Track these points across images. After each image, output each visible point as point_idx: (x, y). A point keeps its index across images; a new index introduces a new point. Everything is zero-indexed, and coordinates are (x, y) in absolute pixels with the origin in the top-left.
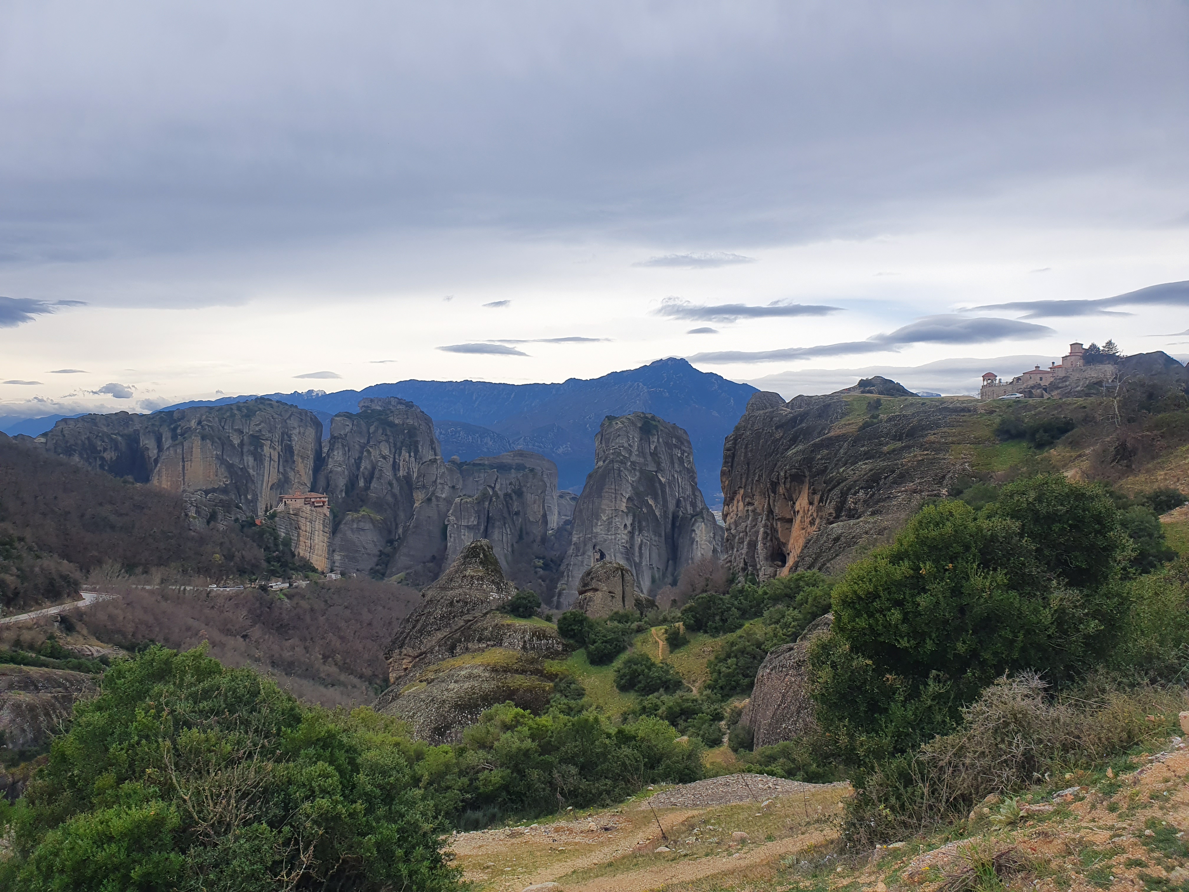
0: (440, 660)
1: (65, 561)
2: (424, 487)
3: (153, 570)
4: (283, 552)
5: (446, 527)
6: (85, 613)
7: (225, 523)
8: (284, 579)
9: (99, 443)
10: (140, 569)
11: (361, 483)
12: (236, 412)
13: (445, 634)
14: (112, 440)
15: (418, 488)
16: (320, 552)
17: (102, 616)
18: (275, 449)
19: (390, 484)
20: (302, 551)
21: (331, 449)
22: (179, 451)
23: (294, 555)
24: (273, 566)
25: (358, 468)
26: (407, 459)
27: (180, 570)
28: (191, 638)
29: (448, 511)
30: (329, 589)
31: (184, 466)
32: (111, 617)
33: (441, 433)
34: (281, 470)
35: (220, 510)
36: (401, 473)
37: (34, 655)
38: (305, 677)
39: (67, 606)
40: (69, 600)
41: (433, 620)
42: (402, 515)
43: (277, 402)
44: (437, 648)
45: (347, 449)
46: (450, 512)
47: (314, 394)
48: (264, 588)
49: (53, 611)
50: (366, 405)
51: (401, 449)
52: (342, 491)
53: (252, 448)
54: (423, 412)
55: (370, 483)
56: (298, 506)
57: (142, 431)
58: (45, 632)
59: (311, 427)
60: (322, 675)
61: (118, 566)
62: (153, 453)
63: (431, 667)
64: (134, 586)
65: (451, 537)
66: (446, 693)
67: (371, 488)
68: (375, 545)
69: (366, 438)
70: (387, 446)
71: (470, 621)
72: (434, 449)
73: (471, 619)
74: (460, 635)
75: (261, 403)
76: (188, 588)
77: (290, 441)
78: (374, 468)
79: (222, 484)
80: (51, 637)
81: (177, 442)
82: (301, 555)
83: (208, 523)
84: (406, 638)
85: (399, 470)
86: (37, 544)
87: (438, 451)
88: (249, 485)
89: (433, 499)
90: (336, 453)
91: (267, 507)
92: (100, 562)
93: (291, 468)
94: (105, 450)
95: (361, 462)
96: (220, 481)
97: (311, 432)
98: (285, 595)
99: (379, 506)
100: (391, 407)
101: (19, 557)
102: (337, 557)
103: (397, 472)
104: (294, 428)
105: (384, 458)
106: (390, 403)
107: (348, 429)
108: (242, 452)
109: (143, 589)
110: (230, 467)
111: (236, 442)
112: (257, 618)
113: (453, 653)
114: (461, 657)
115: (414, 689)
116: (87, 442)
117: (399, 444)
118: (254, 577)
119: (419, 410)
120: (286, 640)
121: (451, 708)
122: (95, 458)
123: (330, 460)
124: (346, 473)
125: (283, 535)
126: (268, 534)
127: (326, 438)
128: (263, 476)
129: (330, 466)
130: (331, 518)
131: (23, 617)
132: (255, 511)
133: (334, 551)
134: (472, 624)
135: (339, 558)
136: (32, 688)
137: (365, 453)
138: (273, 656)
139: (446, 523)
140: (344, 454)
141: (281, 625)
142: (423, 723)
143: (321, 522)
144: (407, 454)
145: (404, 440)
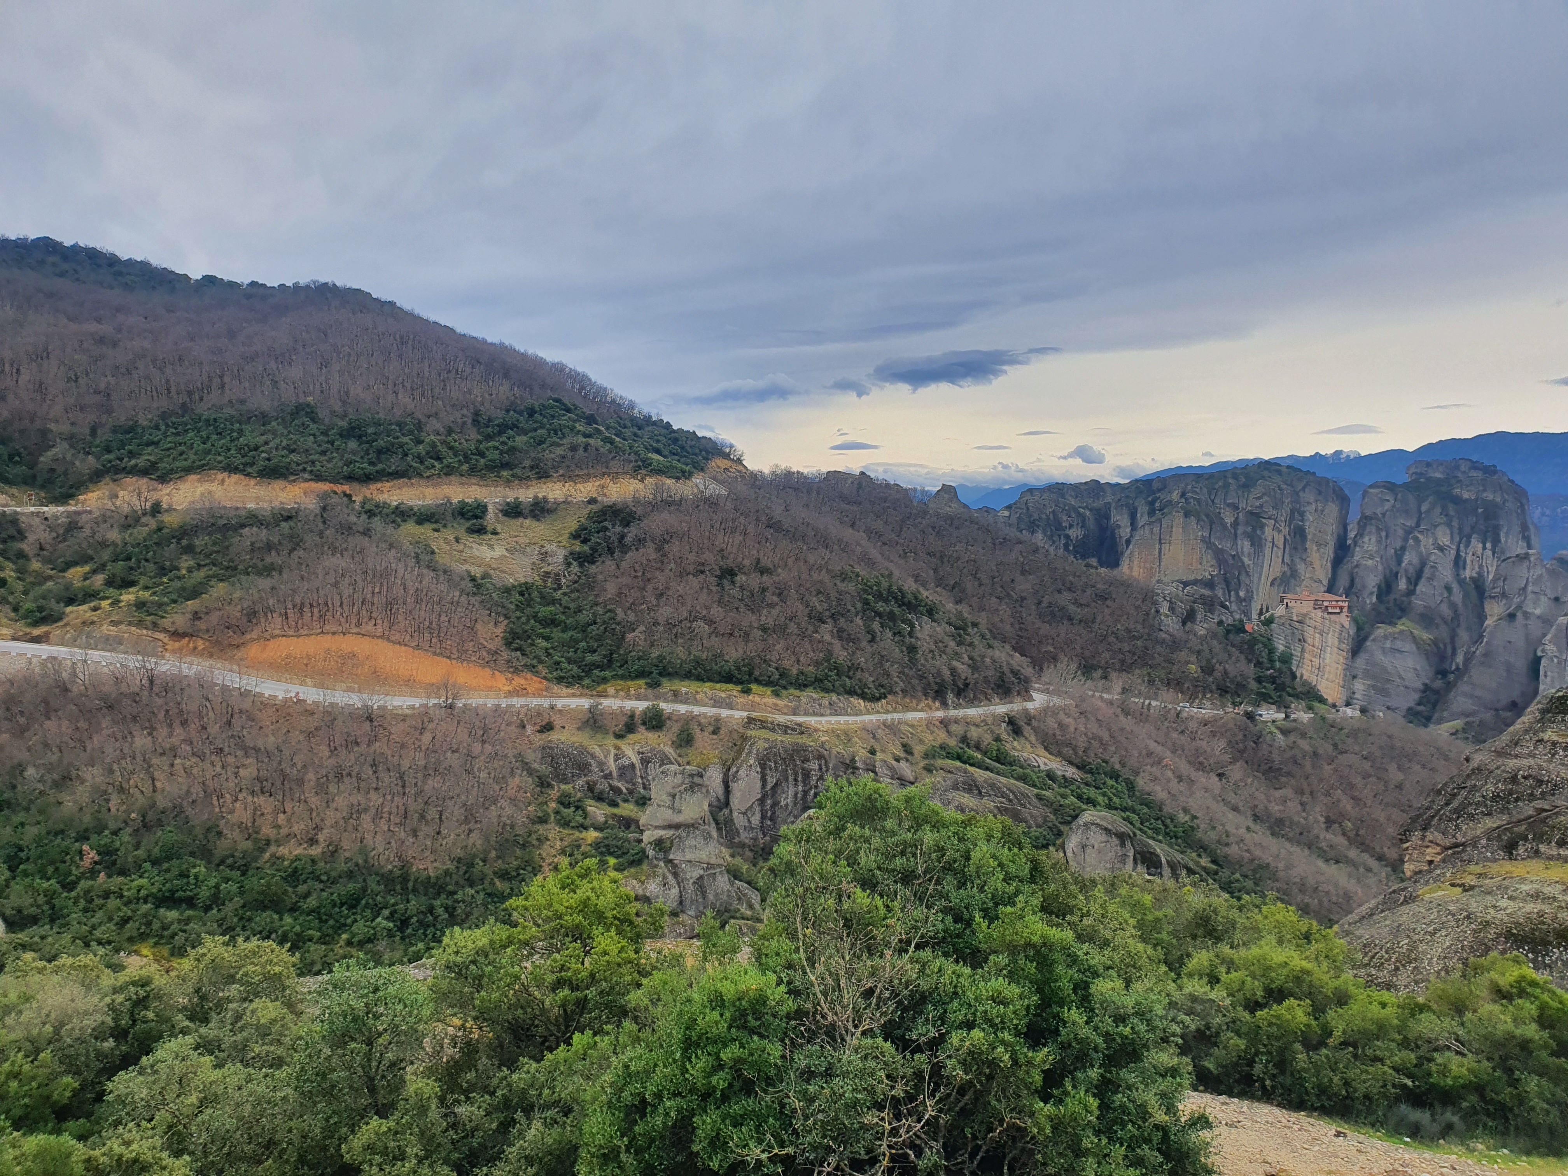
0: (1487, 859)
1: (1017, 655)
2: (1504, 595)
3: (1114, 675)
4: (1280, 671)
5: (1537, 661)
6: (1034, 717)
7: (1205, 625)
8: (1279, 707)
9: (1065, 518)
10: (1098, 673)
11: (1402, 585)
12: (1230, 481)
13: (1499, 823)
14: (1079, 514)
15: (1494, 597)
16: (1331, 677)
17: (1051, 723)
18: (1280, 531)
19: (1448, 588)
20: (1306, 672)
21: (1360, 534)
22: (1156, 530)
23: (1294, 676)
24: (1265, 687)
25: (1399, 562)
26: (1479, 553)
27: (1146, 679)
28: (1152, 766)
29: (1544, 635)
30: (1341, 729)
31: (1160, 549)
32: (1061, 726)
33: (1543, 514)
34: (1287, 559)
35: (1199, 608)
36: (1468, 573)
37: (979, 756)
38: (1299, 843)
39: (1015, 707)
40: (1019, 699)
41: (1480, 799)
42: (1464, 636)
43: (1288, 467)
44: (1484, 842)
45: (1383, 534)
46: (1548, 637)
47: (1344, 456)
48: (1250, 716)
49: (1001, 709)
50: (1418, 470)
51: (1469, 537)
52: (1372, 593)
53: (1249, 529)
54: (1512, 482)
55: (1416, 585)
56: (1305, 611)
57: (1113, 505)
58: (992, 732)
59: (1333, 502)
60: (1323, 845)
61: (1073, 666)
62: (1125, 531)
63: (1472, 868)
64: (1090, 693)
65: (1546, 676)
66: (1492, 911)
67: (1418, 592)
68: (1418, 676)
69: (1415, 520)
70: (1448, 531)
71: (1546, 811)
72: (1527, 540)
73: (1547, 807)
74: (1526, 829)
75: (1266, 469)
76: (1154, 703)
77: (1302, 521)
78: (1423, 564)
79: (1207, 574)
80: (998, 739)
81: (1153, 519)
82: (1305, 677)
83: (1184, 623)
84: (1433, 817)
85: (1464, 568)
86: (991, 631)
87: (1534, 541)
88: (1243, 577)
89: (1519, 614)
90: (1366, 539)
91: (1261, 609)
92: (1055, 659)
93: (1301, 558)
94: (1071, 526)
95: (1403, 554)
96: (1205, 570)
97: (1332, 510)
98: (1278, 728)
99: (1427, 619)
100: (1459, 475)
101: (971, 644)
102: (1359, 686)
103: (1461, 572)
104: (1309, 503)
105: (1441, 549)
106: (1457, 467)
107: (1387, 506)
108: (1236, 535)
109: (1101, 697)
110: (1219, 556)
111: (1229, 520)
112: (1238, 753)
113: (1511, 854)
114: (1525, 862)
115: (1440, 893)
116: (1051, 517)
117: (1467, 530)
118: (1238, 700)
119: (1505, 479)
120: (1276, 789)
121: (1499, 935)
122: (1060, 536)
123: (1358, 549)
124: (1380, 568)
125: (1281, 648)
126: (1261, 645)
127: (1353, 518)
128: (1262, 567)
129: (1356, 558)
130: (1352, 632)
131: (972, 712)
132: (1247, 613)
133: (1354, 677)
134: (1548, 817)
135: (1361, 687)
136: (976, 792)
137: (1411, 542)
138: (1256, 806)
139: (1539, 653)
140: (1379, 542)
141: (1270, 768)
142: (1449, 947)
143: (1336, 635)
144: (1480, 545)
145: (1476, 523)
